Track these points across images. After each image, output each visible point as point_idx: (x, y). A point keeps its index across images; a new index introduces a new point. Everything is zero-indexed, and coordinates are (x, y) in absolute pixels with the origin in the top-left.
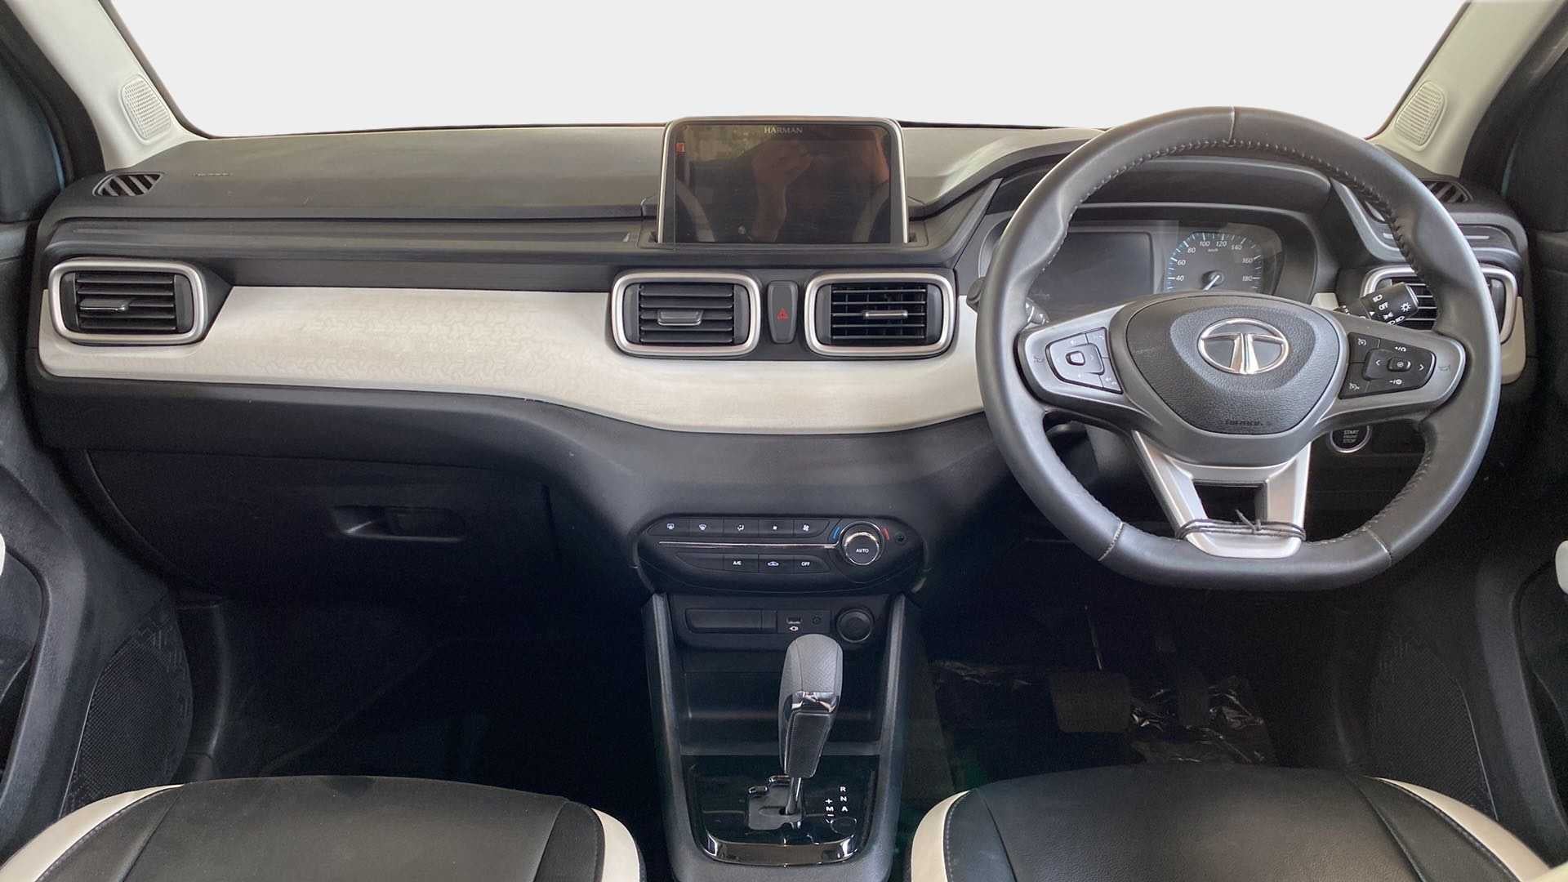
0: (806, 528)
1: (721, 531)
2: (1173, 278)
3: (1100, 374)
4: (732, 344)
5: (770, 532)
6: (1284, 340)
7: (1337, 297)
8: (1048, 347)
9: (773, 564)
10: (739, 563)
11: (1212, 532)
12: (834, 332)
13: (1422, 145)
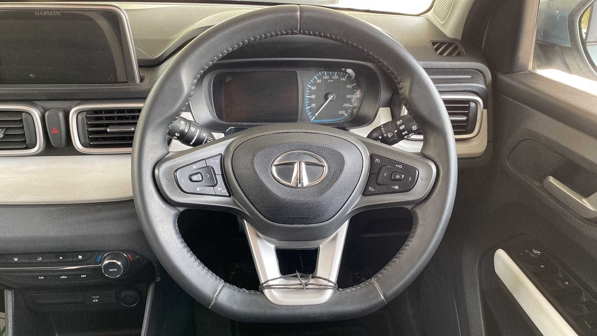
0: (80, 257)
1: (28, 261)
2: (310, 97)
3: (213, 186)
4: (27, 148)
5: (58, 260)
6: (326, 164)
7: (391, 109)
8: (176, 171)
9: (64, 277)
10: (42, 277)
11: (278, 288)
12: (91, 140)
13: (443, 21)
